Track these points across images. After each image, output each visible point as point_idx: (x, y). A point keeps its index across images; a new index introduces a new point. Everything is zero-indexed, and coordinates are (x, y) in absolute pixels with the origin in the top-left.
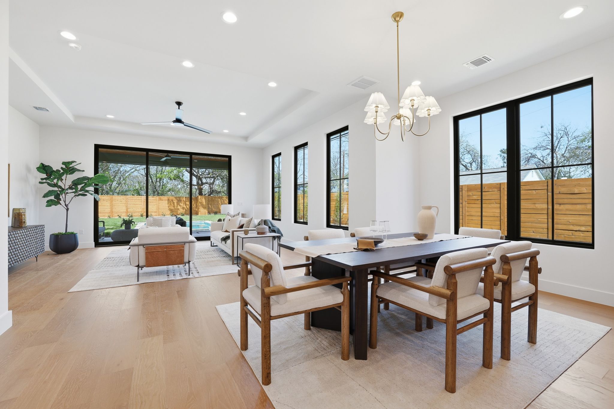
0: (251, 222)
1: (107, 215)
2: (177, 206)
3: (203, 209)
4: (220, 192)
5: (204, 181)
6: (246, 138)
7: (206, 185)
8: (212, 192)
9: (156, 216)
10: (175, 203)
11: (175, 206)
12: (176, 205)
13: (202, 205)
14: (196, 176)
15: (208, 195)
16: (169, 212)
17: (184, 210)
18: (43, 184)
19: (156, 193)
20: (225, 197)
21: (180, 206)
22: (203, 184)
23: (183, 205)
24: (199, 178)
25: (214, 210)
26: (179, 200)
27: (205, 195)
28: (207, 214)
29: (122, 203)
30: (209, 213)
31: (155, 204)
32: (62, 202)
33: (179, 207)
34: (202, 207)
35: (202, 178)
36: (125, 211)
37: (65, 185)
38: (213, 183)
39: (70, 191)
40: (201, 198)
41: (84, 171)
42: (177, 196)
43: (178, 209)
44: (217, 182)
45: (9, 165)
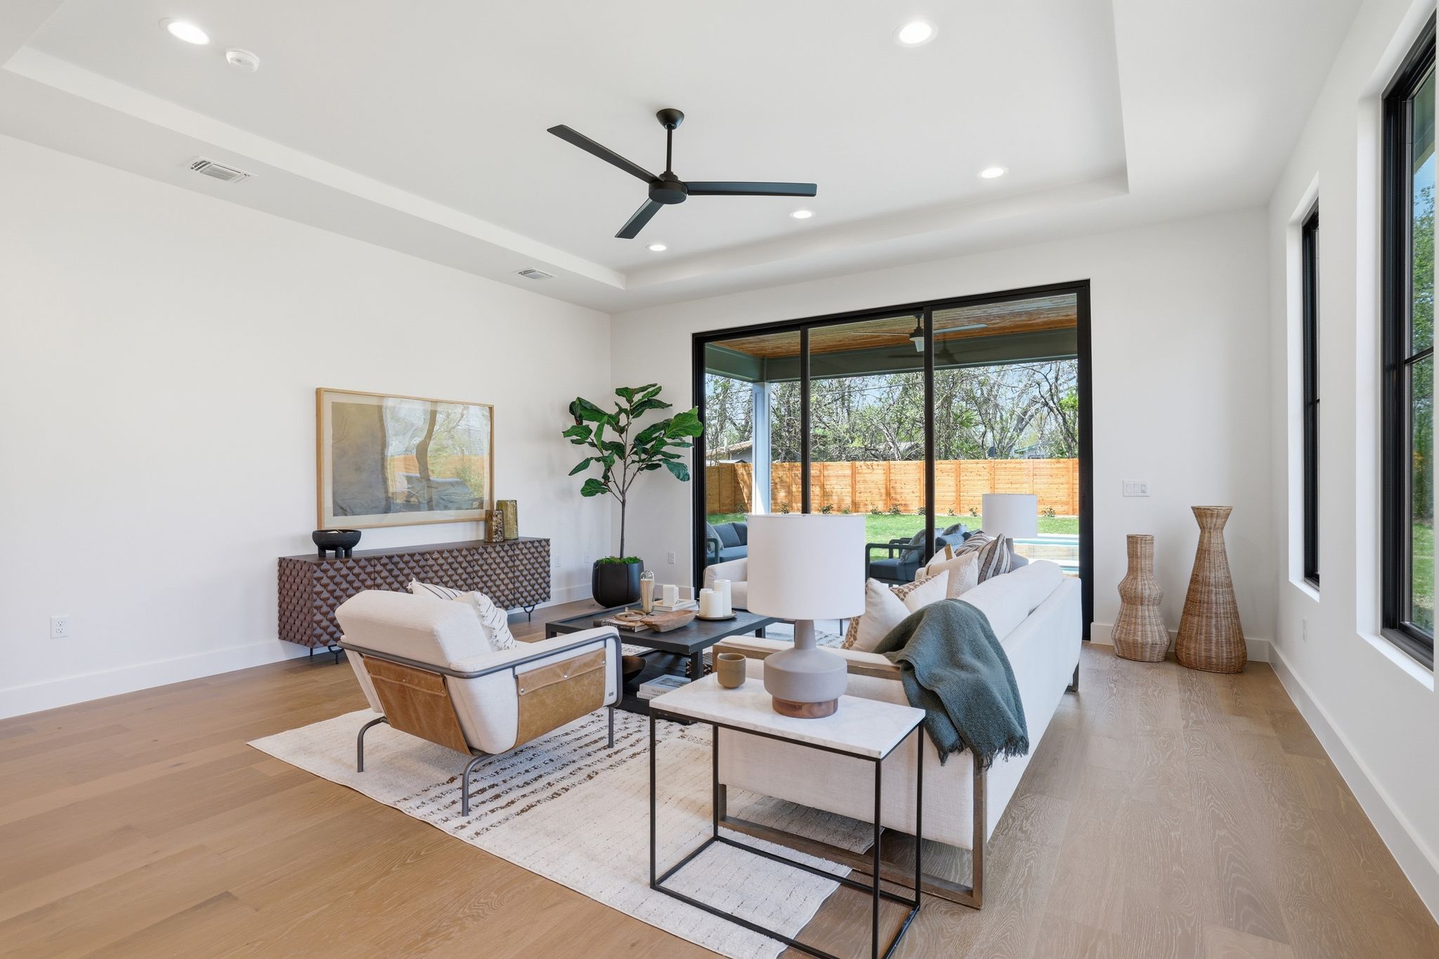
1: (948, 507)
9: (1067, 514)
18: (575, 444)
29: (981, 478)
32: (613, 486)
39: (634, 457)
41: (671, 405)
45: (491, 409)
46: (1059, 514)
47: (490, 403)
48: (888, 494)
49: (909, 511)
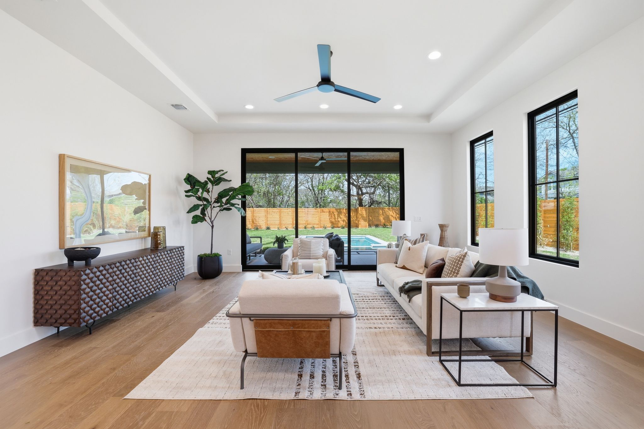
0: (462, 262)
1: (277, 226)
2: (338, 218)
3: (363, 221)
4: (380, 203)
5: (364, 191)
6: (428, 117)
7: (366, 195)
8: (372, 202)
9: (318, 228)
10: (336, 215)
11: (336, 219)
12: (336, 217)
13: (363, 217)
14: (356, 186)
15: (369, 207)
16: (330, 225)
17: (345, 223)
18: (190, 197)
19: (318, 206)
20: (387, 208)
21: (341, 218)
22: (363, 194)
23: (343, 217)
24: (359, 188)
25: (376, 223)
26: (340, 213)
27: (365, 206)
28: (367, 227)
30: (370, 226)
31: (317, 216)
32: (207, 218)
33: (339, 219)
34: (363, 219)
35: (362, 187)
36: (291, 223)
37: (211, 198)
38: (374, 193)
39: (216, 205)
40: (362, 209)
41: (231, 181)
42: (338, 207)
43: (339, 221)
44: (378, 192)
45: (150, 176)
46: (316, 228)
47: (150, 173)
48: (253, 222)
49: (261, 228)
